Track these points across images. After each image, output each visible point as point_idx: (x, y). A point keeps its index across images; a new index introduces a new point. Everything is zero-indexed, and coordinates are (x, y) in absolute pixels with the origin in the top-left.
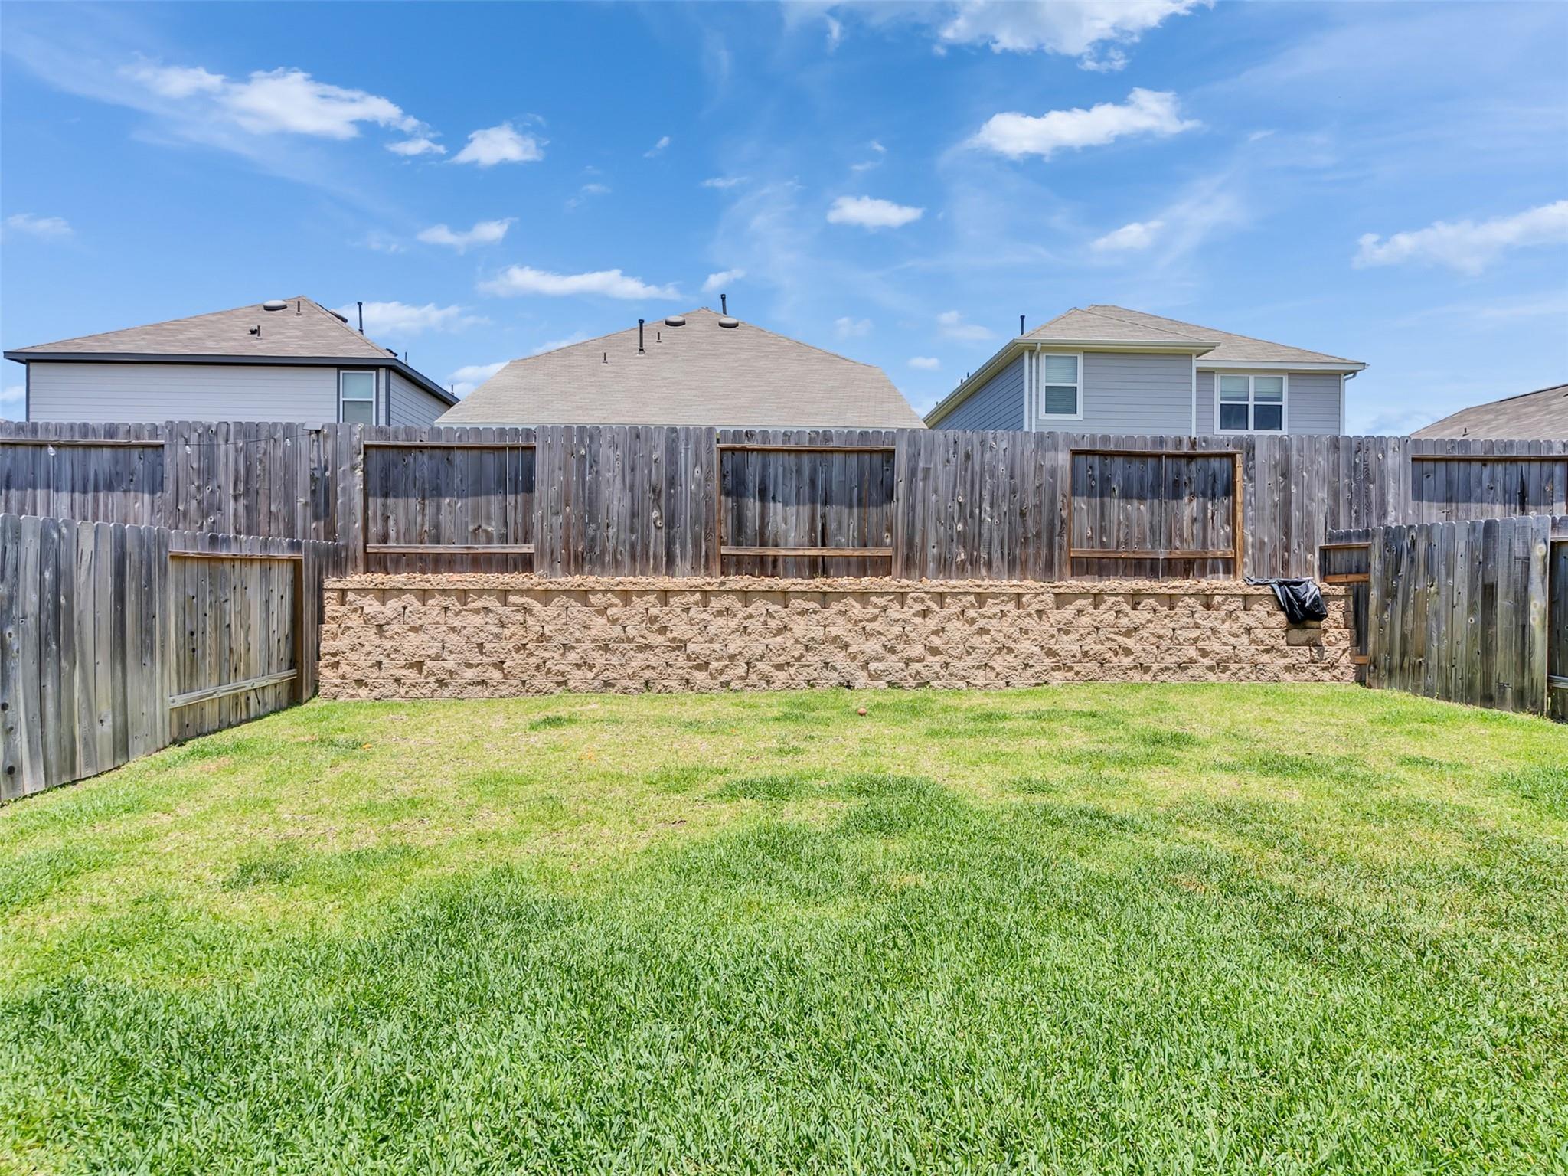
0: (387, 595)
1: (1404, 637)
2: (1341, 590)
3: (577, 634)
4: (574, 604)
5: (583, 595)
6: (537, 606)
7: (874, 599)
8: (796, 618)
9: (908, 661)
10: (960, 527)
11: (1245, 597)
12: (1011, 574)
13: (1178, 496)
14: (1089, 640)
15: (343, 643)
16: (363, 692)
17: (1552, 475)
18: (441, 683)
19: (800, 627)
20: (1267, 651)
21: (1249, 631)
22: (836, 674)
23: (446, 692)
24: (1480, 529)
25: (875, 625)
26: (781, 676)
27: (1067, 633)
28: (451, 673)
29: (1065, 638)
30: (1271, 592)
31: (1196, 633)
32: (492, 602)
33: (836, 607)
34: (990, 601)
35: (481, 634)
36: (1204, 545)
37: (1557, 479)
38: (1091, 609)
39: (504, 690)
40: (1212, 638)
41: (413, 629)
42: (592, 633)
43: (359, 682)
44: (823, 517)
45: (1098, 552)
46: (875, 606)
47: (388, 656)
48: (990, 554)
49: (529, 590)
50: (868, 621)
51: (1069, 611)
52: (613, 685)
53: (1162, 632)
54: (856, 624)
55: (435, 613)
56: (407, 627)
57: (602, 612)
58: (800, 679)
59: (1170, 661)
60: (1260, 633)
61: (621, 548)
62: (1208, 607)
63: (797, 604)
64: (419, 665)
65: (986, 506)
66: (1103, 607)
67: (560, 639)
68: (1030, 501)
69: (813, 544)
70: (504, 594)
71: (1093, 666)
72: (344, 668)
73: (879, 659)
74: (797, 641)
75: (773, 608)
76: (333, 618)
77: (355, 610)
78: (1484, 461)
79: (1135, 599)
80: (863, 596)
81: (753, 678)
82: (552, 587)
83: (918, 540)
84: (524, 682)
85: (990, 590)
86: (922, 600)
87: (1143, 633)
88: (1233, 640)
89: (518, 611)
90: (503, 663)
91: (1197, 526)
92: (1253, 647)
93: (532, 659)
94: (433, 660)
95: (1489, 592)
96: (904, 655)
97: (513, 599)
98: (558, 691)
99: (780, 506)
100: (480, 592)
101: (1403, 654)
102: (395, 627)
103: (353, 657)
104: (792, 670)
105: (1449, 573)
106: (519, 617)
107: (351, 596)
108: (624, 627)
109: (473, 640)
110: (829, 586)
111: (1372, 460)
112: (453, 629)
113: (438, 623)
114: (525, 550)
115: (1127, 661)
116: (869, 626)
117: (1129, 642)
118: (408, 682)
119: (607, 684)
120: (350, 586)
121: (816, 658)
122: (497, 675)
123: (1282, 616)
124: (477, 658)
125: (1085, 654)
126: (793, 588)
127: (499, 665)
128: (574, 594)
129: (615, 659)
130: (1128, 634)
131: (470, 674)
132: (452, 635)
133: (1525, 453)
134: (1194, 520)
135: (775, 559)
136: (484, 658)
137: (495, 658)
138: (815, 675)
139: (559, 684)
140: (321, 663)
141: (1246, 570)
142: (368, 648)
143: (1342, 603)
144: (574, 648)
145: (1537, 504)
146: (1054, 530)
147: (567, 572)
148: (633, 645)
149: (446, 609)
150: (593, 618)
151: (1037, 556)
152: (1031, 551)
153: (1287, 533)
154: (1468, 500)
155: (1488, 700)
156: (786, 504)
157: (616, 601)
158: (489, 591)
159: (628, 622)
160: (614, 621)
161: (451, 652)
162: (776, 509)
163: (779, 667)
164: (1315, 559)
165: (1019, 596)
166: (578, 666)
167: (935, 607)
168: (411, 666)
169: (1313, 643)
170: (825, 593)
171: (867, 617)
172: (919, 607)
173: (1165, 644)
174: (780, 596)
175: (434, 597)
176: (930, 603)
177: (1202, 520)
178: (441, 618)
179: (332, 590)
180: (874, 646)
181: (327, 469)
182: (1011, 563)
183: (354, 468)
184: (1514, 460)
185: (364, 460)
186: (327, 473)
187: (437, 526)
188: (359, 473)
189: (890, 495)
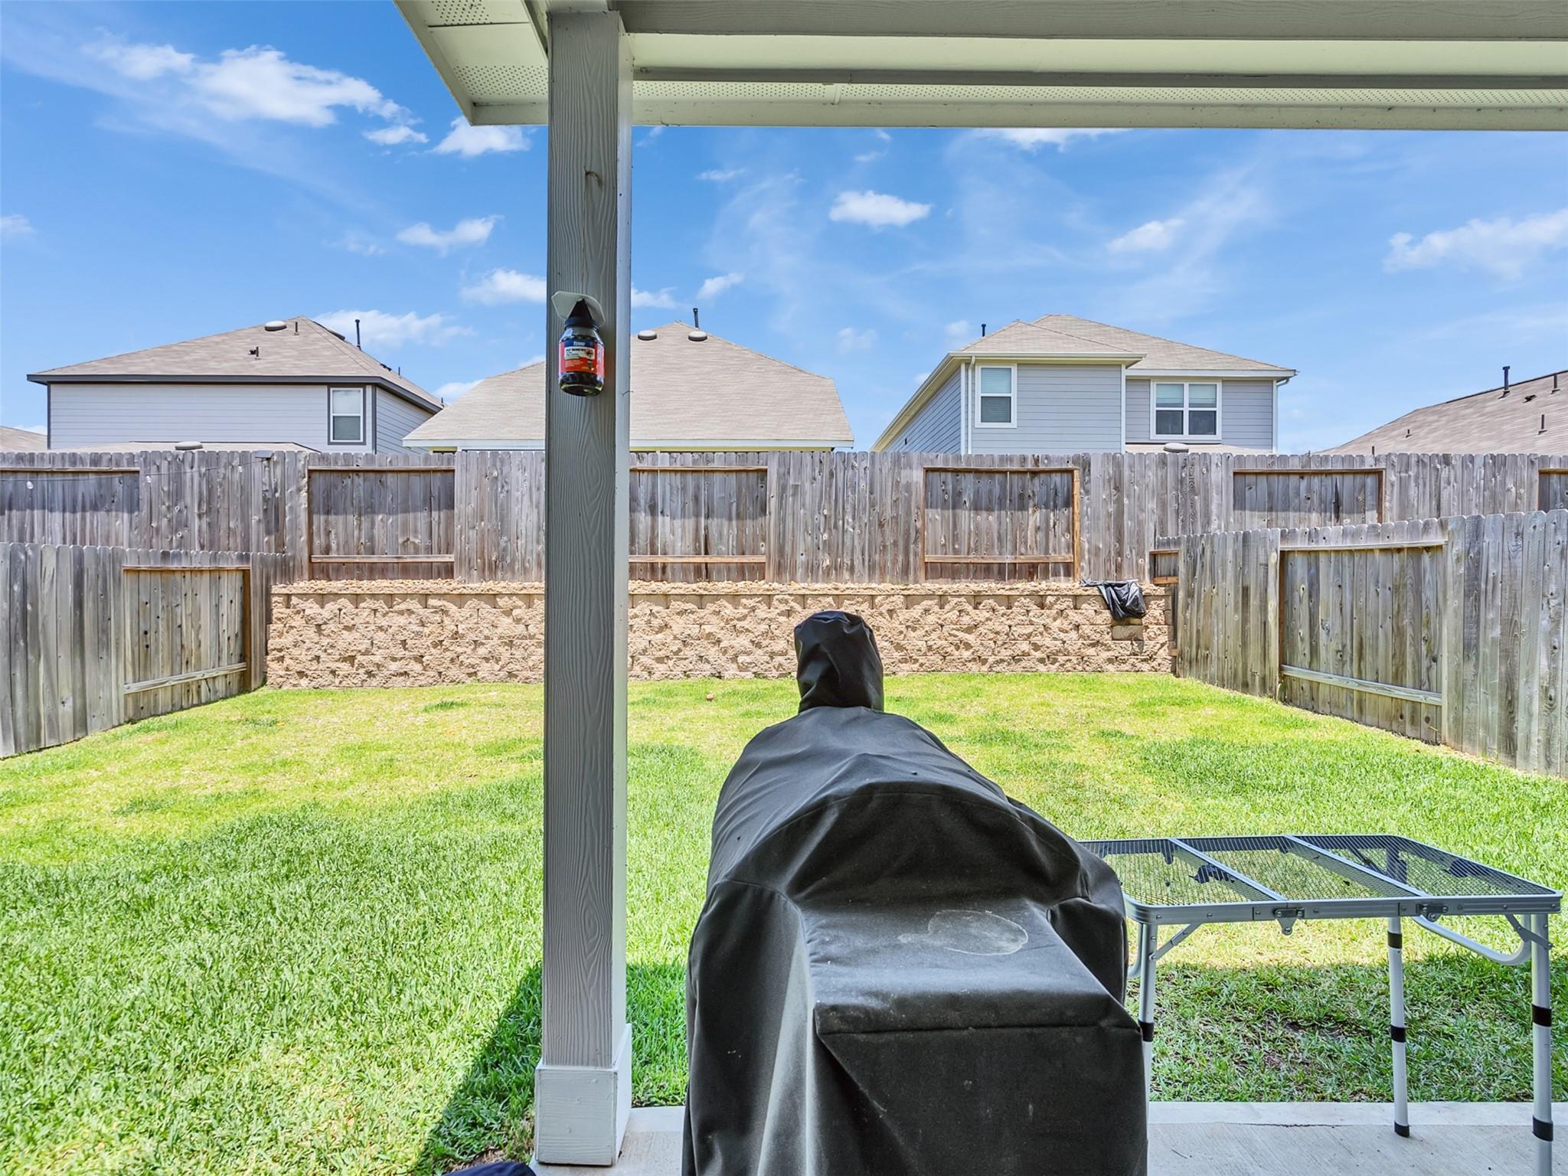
0: (326, 599)
1: (1198, 632)
2: (1161, 591)
3: (486, 632)
4: (485, 606)
5: (492, 598)
6: (452, 608)
7: (744, 601)
8: (676, 617)
9: (772, 655)
10: (825, 537)
11: (1076, 597)
12: (871, 578)
13: (1023, 508)
14: (934, 636)
15: (287, 640)
16: (304, 682)
17: (1364, 486)
18: (370, 674)
19: (678, 625)
20: (1093, 645)
21: (1077, 627)
22: (709, 666)
23: (374, 682)
24: (1240, 538)
25: (745, 624)
26: (661, 668)
27: (914, 630)
28: (378, 666)
29: (913, 634)
30: (1098, 593)
31: (1030, 629)
32: (414, 605)
33: (711, 607)
34: (847, 602)
35: (404, 632)
36: (1046, 553)
37: (1368, 490)
38: (936, 609)
39: (423, 680)
40: (1045, 633)
41: (346, 628)
42: (499, 631)
43: (301, 674)
44: (708, 528)
45: (949, 557)
46: (745, 606)
47: (325, 651)
48: (852, 560)
49: (445, 594)
50: (738, 619)
51: (916, 611)
52: (516, 676)
53: (998, 628)
54: (727, 622)
55: (366, 614)
56: (341, 626)
57: (508, 613)
58: (678, 671)
59: (1005, 654)
60: (1086, 629)
61: (528, 557)
62: (1042, 606)
63: (677, 605)
64: (351, 659)
65: (849, 518)
66: (947, 607)
67: (471, 636)
68: (889, 514)
69: (697, 553)
70: (424, 598)
71: (937, 658)
72: (287, 661)
73: (748, 653)
74: (675, 638)
75: (655, 609)
76: (279, 619)
77: (298, 612)
78: (1302, 475)
79: (976, 599)
80: (734, 598)
81: (637, 669)
82: (465, 591)
83: (788, 550)
84: (440, 673)
85: (847, 592)
86: (787, 602)
87: (981, 629)
88: (1062, 635)
89: (436, 612)
90: (422, 657)
91: (1041, 533)
92: (1081, 641)
93: (448, 654)
94: (363, 654)
95: (1246, 593)
96: (769, 649)
97: (432, 602)
98: (469, 681)
99: (669, 519)
100: (405, 596)
101: (1197, 646)
102: (332, 626)
103: (295, 652)
104: (671, 663)
105: (1224, 576)
106: (437, 618)
107: (294, 600)
108: (527, 626)
109: (397, 637)
111: (1197, 474)
112: (381, 628)
113: (368, 623)
114: (447, 560)
115: (967, 654)
116: (739, 624)
117: (970, 638)
118: (341, 673)
119: (511, 675)
120: (294, 591)
121: (692, 653)
122: (418, 667)
123: (1107, 614)
124: (401, 653)
125: (930, 648)
126: (673, 592)
127: (419, 659)
128: (484, 597)
129: (518, 654)
130: (969, 630)
131: (394, 667)
132: (380, 634)
133: (1339, 467)
134: (1038, 529)
136: (407, 653)
137: (416, 653)
138: (691, 667)
139: (470, 675)
140: (269, 658)
141: (1082, 574)
142: (308, 644)
143: (1162, 602)
144: (483, 644)
145: (1351, 512)
146: (909, 539)
147: (483, 578)
148: (534, 641)
149: (375, 611)
150: (501, 618)
151: (895, 561)
152: (889, 557)
153: (1121, 541)
154: (1286, 509)
155: (1246, 687)
156: (673, 518)
157: (520, 603)
158: (411, 595)
159: (530, 622)
160: (518, 621)
161: (379, 648)
162: (666, 523)
163: (660, 660)
164: (1144, 562)
165: (873, 597)
166: (487, 660)
167: (798, 607)
168: (345, 660)
169: (1136, 639)
170: (701, 596)
171: (738, 616)
172: (783, 607)
173: (1001, 638)
174: (662, 598)
175: (365, 601)
176: (793, 604)
177: (1044, 529)
178: (371, 619)
179: (278, 595)
180: (743, 641)
181: (276, 491)
182: (872, 568)
183: (299, 490)
184: (1328, 473)
185: (308, 482)
186: (277, 495)
187: (371, 539)
188: (304, 494)
189: (763, 510)
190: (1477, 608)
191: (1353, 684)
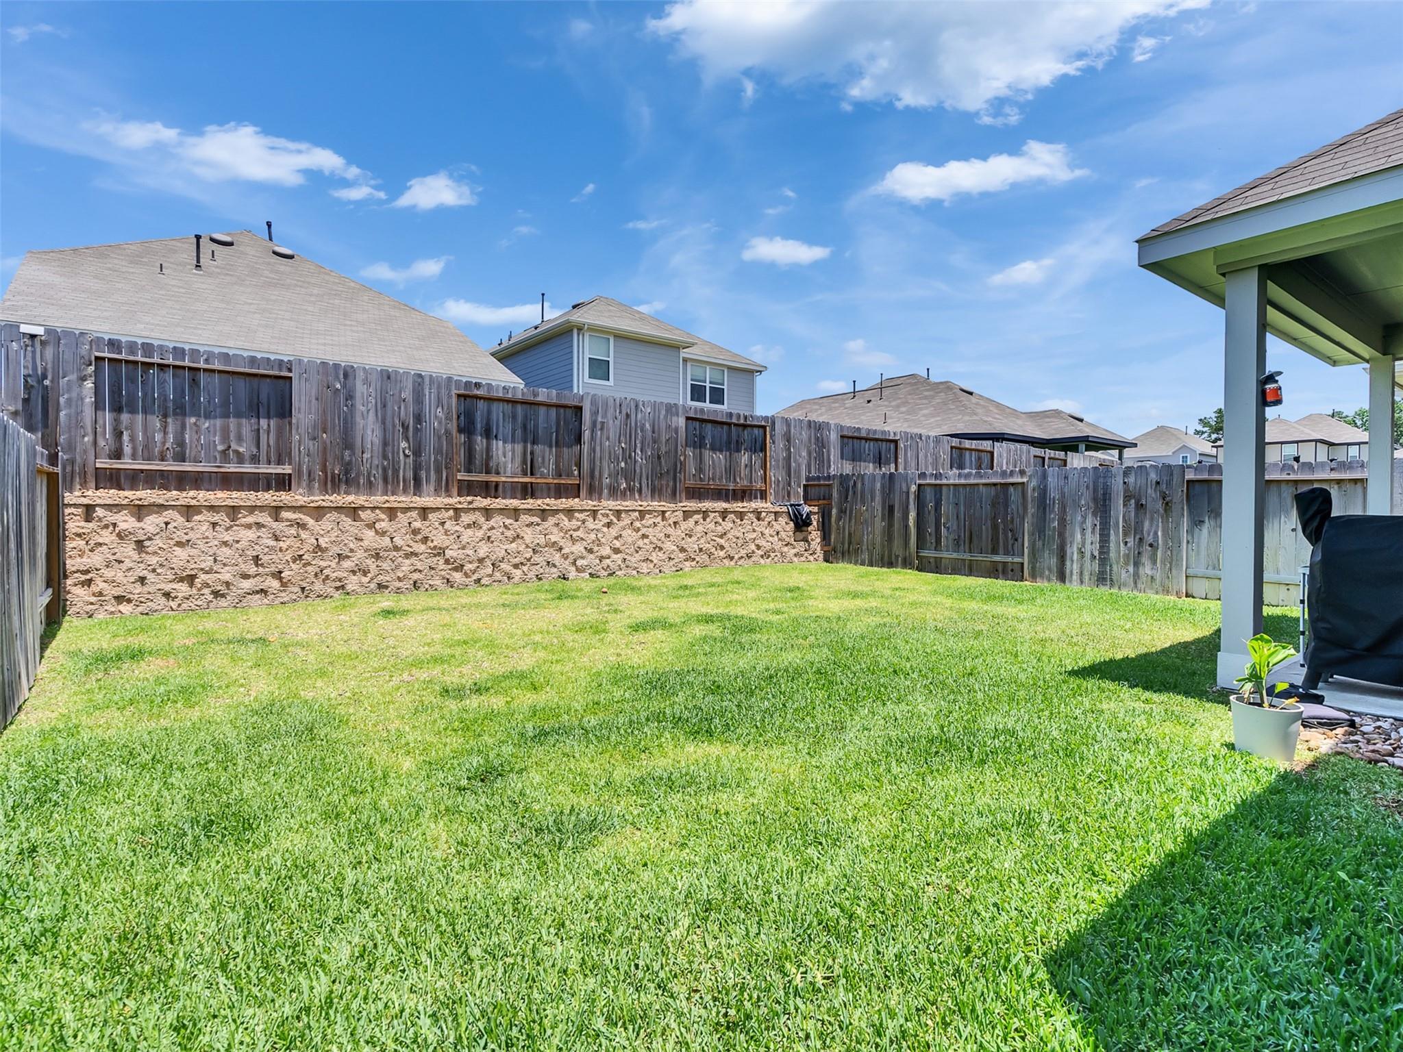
0: (144, 511)
1: (850, 534)
2: (816, 509)
3: (352, 546)
4: (345, 519)
5: (353, 512)
6: (310, 522)
7: (576, 514)
8: (525, 528)
9: (601, 558)
10: (623, 464)
11: (776, 513)
12: (653, 499)
13: (738, 451)
14: (702, 541)
15: (96, 559)
16: (125, 608)
17: (890, 449)
18: (216, 594)
19: (529, 535)
20: (786, 545)
21: (778, 533)
22: (556, 570)
23: (223, 602)
24: (887, 477)
25: (580, 533)
26: (517, 573)
27: (690, 536)
28: (228, 584)
29: (690, 540)
30: (786, 510)
31: (754, 535)
32: (264, 518)
33: (552, 520)
34: (647, 516)
35: (256, 547)
36: (751, 482)
37: (892, 452)
38: (701, 520)
39: (285, 597)
41: (179, 544)
42: (365, 543)
43: (119, 599)
44: (532, 453)
45: (698, 484)
46: (578, 520)
47: (154, 570)
48: (640, 484)
49: (302, 507)
50: (574, 530)
51: (691, 522)
52: (387, 587)
53: (738, 535)
54: (566, 533)
55: (204, 528)
56: (172, 542)
57: (371, 526)
58: (531, 575)
59: (743, 553)
60: (783, 534)
61: (374, 472)
62: (759, 519)
63: (525, 518)
64: (191, 579)
65: (638, 451)
66: (708, 520)
67: (336, 550)
68: (663, 449)
69: (525, 474)
70: (276, 511)
71: (706, 557)
72: (100, 585)
73: (583, 558)
74: (527, 546)
75: (508, 522)
76: (79, 535)
77: (106, 527)
78: (866, 439)
79: (724, 514)
80: (569, 512)
81: (498, 575)
82: (324, 504)
83: (597, 473)
84: (303, 589)
85: (648, 508)
86: (607, 515)
87: (729, 535)
88: (771, 539)
89: (292, 526)
90: (280, 572)
91: (748, 469)
92: (780, 543)
93: (309, 568)
94: (207, 573)
95: (891, 509)
96: (599, 554)
97: (285, 514)
98: (337, 595)
99: (501, 443)
100: (252, 509)
101: (850, 543)
102: (158, 542)
103: (108, 574)
104: (525, 568)
105: (873, 499)
106: (293, 531)
107: (100, 512)
108: (392, 538)
109: (249, 553)
110: (548, 505)
111: (824, 435)
112: (225, 544)
113: (207, 538)
114: (279, 471)
115: (722, 554)
116: (575, 534)
117: (722, 541)
118: (180, 595)
119: (381, 586)
120: (99, 501)
121: (541, 559)
122: (275, 584)
123: (792, 524)
124: (253, 570)
125: (701, 550)
126: (522, 507)
127: (278, 575)
128: (345, 511)
129: (386, 565)
130: (721, 537)
131: (247, 584)
132: (224, 549)
133: (881, 437)
134: (746, 466)
135: (497, 484)
136: (261, 569)
137: (273, 569)
138: (542, 571)
139: (337, 588)
140: (69, 582)
141: (771, 498)
142: (128, 563)
143: (816, 517)
144: (348, 557)
145: (885, 464)
146: (676, 469)
147: (324, 490)
148: (401, 553)
149: (214, 525)
150: (364, 531)
151: (667, 485)
152: (664, 482)
153: (790, 476)
154: (860, 461)
155: (891, 565)
156: (505, 442)
157: (383, 516)
158: (262, 508)
159: (395, 534)
160: (383, 533)
161: (225, 565)
162: (498, 446)
163: (516, 566)
164: (801, 491)
165: (664, 512)
166: (354, 572)
167: (615, 520)
168: (181, 580)
169: (805, 540)
170: (544, 511)
171: (574, 527)
172: (606, 520)
173: (740, 542)
174: (513, 512)
175: (201, 513)
176: (612, 517)
177: (749, 466)
178: (210, 533)
179: (75, 505)
180: (578, 548)
181: (45, 377)
182: (653, 491)
183: (83, 379)
184: (877, 440)
185: (95, 371)
186: (47, 382)
187: (181, 443)
188: (89, 384)
189: (579, 439)
190: (1044, 513)
191: (967, 556)
